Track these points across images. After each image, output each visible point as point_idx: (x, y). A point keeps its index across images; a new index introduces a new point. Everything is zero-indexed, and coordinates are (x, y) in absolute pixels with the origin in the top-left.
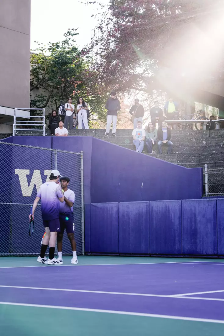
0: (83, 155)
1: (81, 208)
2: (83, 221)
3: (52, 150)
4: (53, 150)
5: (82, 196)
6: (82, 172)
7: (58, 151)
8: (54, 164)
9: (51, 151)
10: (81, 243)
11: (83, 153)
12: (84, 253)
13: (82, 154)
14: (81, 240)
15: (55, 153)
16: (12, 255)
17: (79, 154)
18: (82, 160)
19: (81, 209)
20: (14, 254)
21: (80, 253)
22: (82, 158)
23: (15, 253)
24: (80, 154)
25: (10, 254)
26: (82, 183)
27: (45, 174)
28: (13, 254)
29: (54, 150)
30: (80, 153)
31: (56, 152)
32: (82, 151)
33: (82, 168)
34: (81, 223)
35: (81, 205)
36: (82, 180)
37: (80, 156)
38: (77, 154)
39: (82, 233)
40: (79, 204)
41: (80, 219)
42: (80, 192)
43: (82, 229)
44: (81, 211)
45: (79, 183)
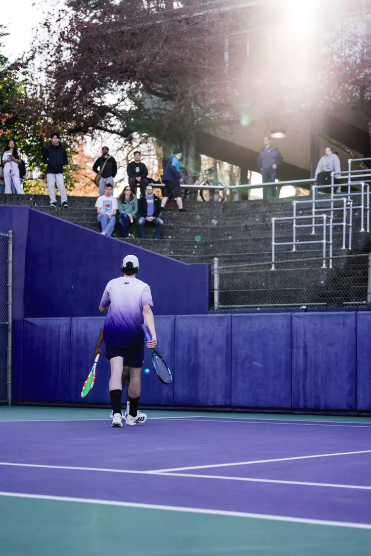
0: (13, 237)
1: (7, 325)
2: (10, 348)
5: (10, 307)
6: (10, 266)
10: (6, 385)
11: (13, 233)
12: (10, 402)
13: (11, 236)
14: (6, 380)
17: (5, 235)
18: (11, 246)
19: (8, 328)
22: (10, 242)
24: (7, 235)
26: (10, 284)
30: (8, 234)
32: (10, 231)
33: (10, 258)
34: (7, 350)
35: (7, 321)
36: (10, 280)
37: (8, 238)
38: (2, 236)
39: (8, 368)
40: (5, 320)
41: (5, 345)
42: (6, 299)
43: (9, 361)
44: (7, 331)
45: (5, 284)
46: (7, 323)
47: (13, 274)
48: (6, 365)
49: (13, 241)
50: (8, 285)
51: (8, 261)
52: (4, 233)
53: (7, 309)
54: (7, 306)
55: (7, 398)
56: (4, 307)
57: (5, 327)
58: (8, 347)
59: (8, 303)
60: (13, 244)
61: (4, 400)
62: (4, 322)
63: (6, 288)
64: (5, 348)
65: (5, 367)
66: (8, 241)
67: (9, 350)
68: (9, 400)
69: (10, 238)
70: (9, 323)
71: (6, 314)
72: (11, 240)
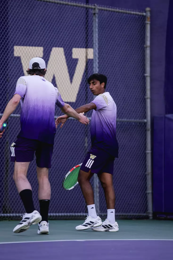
0: (151, 17)
1: (145, 124)
3: (87, 6)
4: (90, 6)
5: (148, 101)
6: (148, 52)
7: (100, 8)
8: (93, 36)
9: (87, 8)
10: (146, 195)
11: (151, 12)
12: (151, 215)
13: (149, 14)
15: (94, 14)
16: (10, 217)
18: (148, 27)
19: (146, 126)
20: (14, 215)
21: (145, 214)
22: (148, 22)
23: (16, 212)
24: (144, 14)
25: (6, 215)
26: (148, 74)
27: (74, 56)
28: (11, 215)
29: (93, 7)
30: (145, 12)
31: (97, 11)
32: (148, 9)
33: (148, 43)
34: (145, 153)
35: (145, 117)
36: (148, 69)
37: (144, 17)
38: (138, 15)
39: (148, 175)
40: (142, 117)
41: (144, 147)
42: (143, 92)
43: (148, 165)
44: (146, 130)
45: (142, 74)
46: (145, 121)
47: (151, 61)
48: (145, 172)
49: (151, 21)
50: (146, 75)
51: (145, 46)
52: (140, 12)
53: (145, 104)
54: (144, 100)
55: (147, 210)
56: (141, 101)
57: (143, 126)
58: (147, 149)
59: (146, 97)
60: (151, 25)
61: (144, 213)
62: (142, 119)
63: (143, 79)
64: (144, 151)
65: (144, 174)
66: (145, 21)
67: (148, 153)
68: (149, 213)
69: (148, 18)
70: (147, 121)
71: (144, 110)
72: (149, 19)
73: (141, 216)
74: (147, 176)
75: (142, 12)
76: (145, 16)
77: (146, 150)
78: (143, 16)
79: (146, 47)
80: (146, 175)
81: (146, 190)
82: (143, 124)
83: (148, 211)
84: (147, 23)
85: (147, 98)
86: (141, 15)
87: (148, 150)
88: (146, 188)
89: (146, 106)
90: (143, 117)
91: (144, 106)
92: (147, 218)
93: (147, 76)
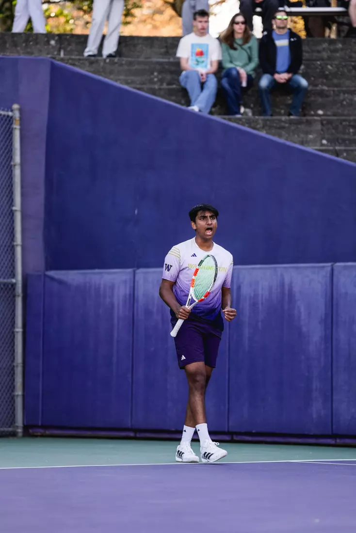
0: (21, 119)
1: (13, 286)
2: (19, 329)
5: (19, 250)
6: (17, 172)
11: (21, 110)
12: (20, 430)
13: (17, 115)
14: (13, 388)
17: (6, 113)
18: (17, 134)
19: (14, 289)
21: (10, 429)
22: (17, 126)
24: (10, 114)
26: (17, 207)
30: (12, 111)
32: (16, 106)
33: (17, 159)
34: (13, 333)
35: (13, 275)
36: (18, 199)
37: (10, 120)
39: (17, 366)
40: (8, 275)
41: (11, 321)
42: (10, 236)
43: (17, 352)
44: (14, 296)
45: (7, 207)
46: (14, 281)
47: (22, 187)
48: (13, 361)
49: (21, 125)
50: (14, 208)
51: (12, 163)
52: (4, 110)
53: (13, 254)
54: (12, 248)
55: (15, 423)
56: (7, 250)
57: (10, 289)
58: (16, 326)
59: (15, 243)
60: (21, 130)
61: (10, 427)
62: (8, 278)
63: (10, 214)
64: (11, 329)
65: (10, 365)
66: (12, 124)
67: (17, 332)
68: (17, 427)
69: (15, 120)
70: (17, 280)
71: (12, 264)
72: (18, 122)
73: (3, 432)
74: (15, 368)
75: (8, 111)
76: (12, 117)
77: (14, 328)
78: (8, 116)
79: (15, 165)
80: (14, 366)
81: (13, 391)
82: (10, 286)
83: (17, 424)
84: (15, 128)
85: (17, 245)
86: (4, 116)
87: (18, 328)
88: (14, 387)
89: (14, 257)
90: (10, 275)
91: (11, 257)
92: (13, 435)
93: (16, 211)
